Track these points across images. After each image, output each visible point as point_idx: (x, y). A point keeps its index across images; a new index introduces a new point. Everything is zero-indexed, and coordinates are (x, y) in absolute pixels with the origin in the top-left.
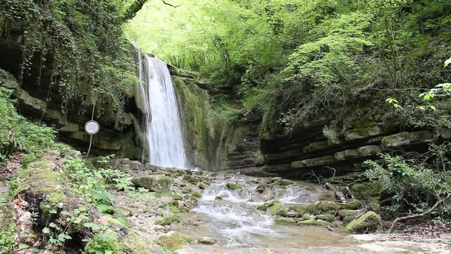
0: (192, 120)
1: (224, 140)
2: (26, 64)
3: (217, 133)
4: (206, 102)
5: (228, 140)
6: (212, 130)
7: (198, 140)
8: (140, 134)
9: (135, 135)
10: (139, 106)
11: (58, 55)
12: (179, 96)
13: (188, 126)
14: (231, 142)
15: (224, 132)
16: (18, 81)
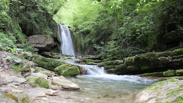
0: (77, 43)
1: (87, 48)
2: (28, 32)
3: (85, 47)
4: (82, 37)
5: (88, 48)
6: (83, 46)
7: (79, 49)
8: (59, 48)
9: (58, 48)
10: (58, 40)
11: (34, 29)
12: (72, 36)
13: (75, 45)
14: (89, 49)
15: (87, 46)
16: (26, 35)
